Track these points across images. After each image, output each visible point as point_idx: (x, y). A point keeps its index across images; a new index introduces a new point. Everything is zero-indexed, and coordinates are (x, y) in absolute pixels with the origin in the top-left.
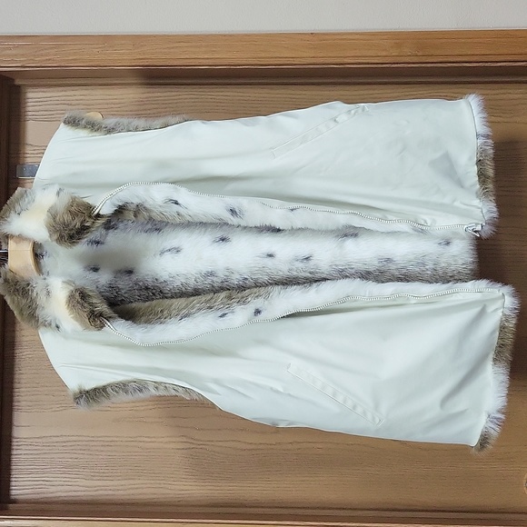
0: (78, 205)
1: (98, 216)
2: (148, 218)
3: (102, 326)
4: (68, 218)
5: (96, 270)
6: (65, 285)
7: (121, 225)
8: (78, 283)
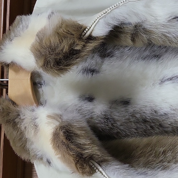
0: (67, 26)
1: (91, 38)
2: (146, 42)
3: (92, 171)
4: (55, 40)
5: (91, 99)
6: (50, 120)
7: (117, 53)
8: (65, 118)
